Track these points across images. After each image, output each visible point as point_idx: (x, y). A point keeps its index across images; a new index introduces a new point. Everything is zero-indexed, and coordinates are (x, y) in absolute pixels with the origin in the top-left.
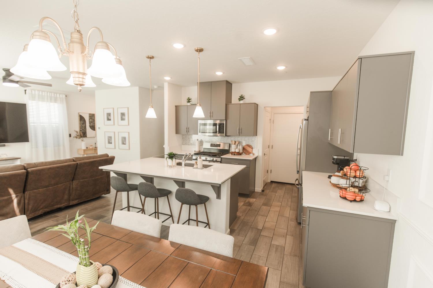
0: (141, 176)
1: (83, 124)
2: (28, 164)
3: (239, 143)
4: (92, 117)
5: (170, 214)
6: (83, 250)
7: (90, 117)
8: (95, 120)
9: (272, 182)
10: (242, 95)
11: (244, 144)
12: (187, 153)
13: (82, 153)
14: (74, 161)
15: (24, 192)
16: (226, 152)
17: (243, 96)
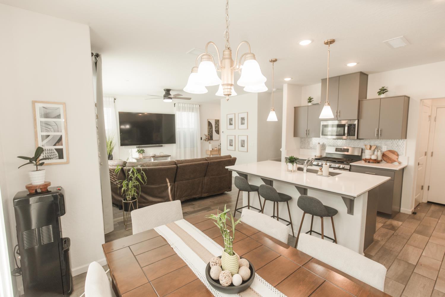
0: (261, 178)
1: (210, 129)
2: (178, 161)
3: (377, 147)
4: (217, 122)
5: (290, 221)
6: (228, 240)
7: (215, 122)
8: (220, 125)
9: (429, 203)
10: (383, 87)
11: (384, 149)
12: (309, 158)
13: (209, 153)
14: (206, 160)
15: (174, 182)
16: (358, 158)
17: (385, 88)
